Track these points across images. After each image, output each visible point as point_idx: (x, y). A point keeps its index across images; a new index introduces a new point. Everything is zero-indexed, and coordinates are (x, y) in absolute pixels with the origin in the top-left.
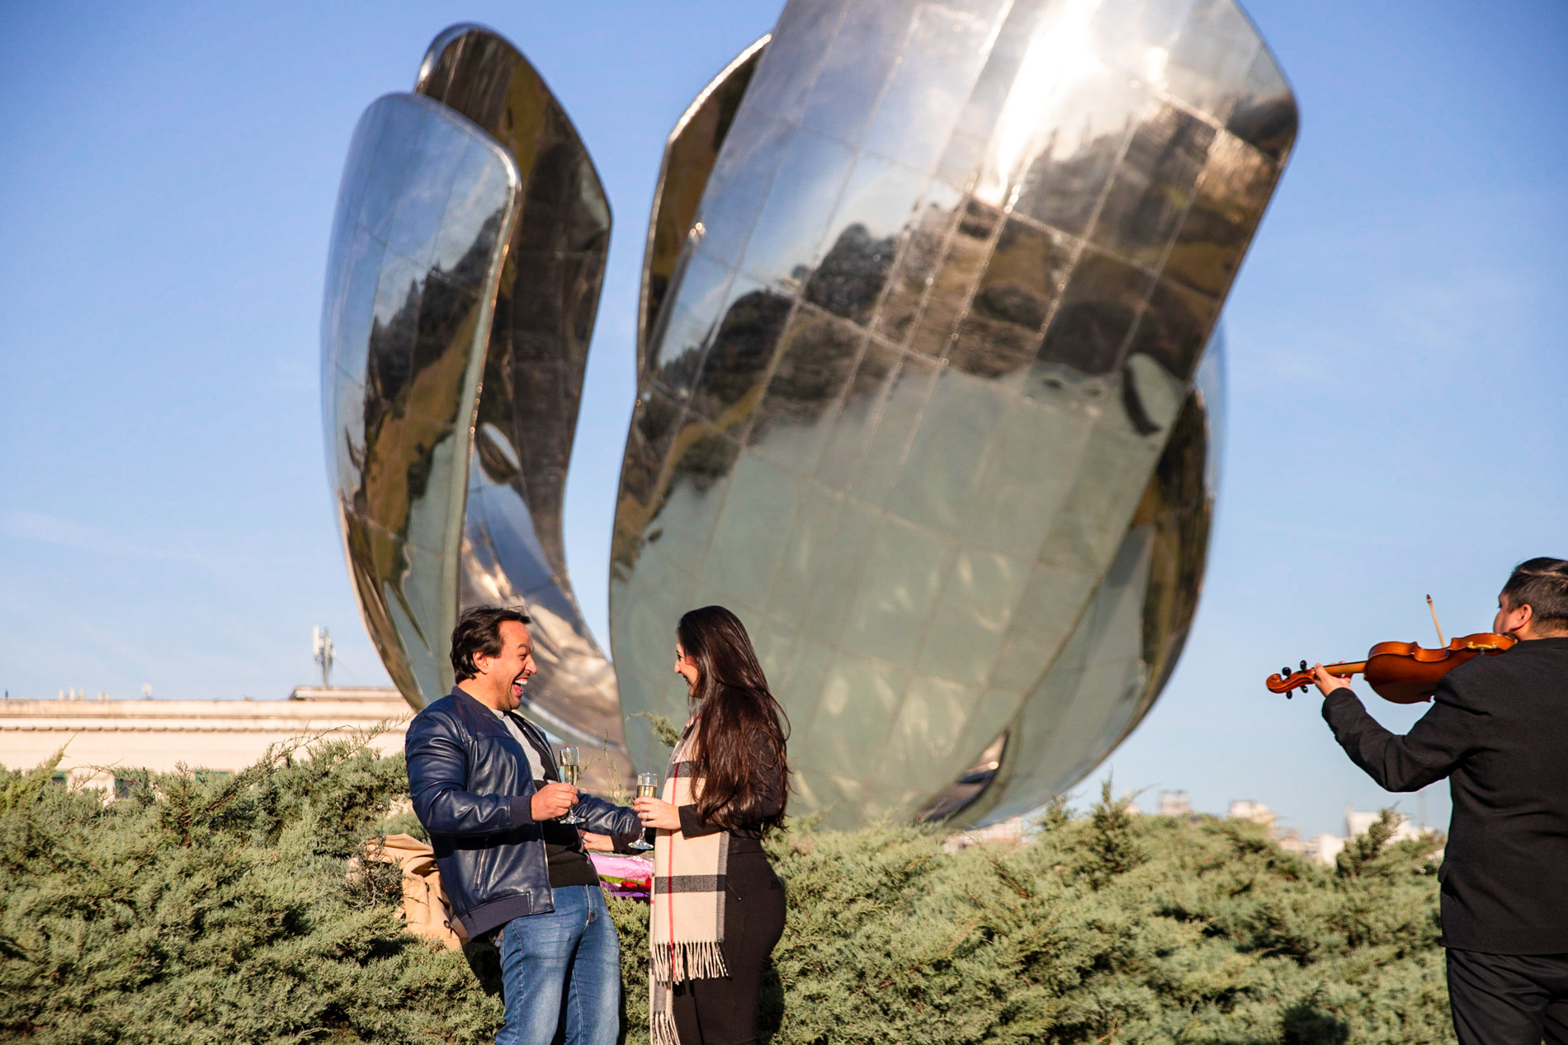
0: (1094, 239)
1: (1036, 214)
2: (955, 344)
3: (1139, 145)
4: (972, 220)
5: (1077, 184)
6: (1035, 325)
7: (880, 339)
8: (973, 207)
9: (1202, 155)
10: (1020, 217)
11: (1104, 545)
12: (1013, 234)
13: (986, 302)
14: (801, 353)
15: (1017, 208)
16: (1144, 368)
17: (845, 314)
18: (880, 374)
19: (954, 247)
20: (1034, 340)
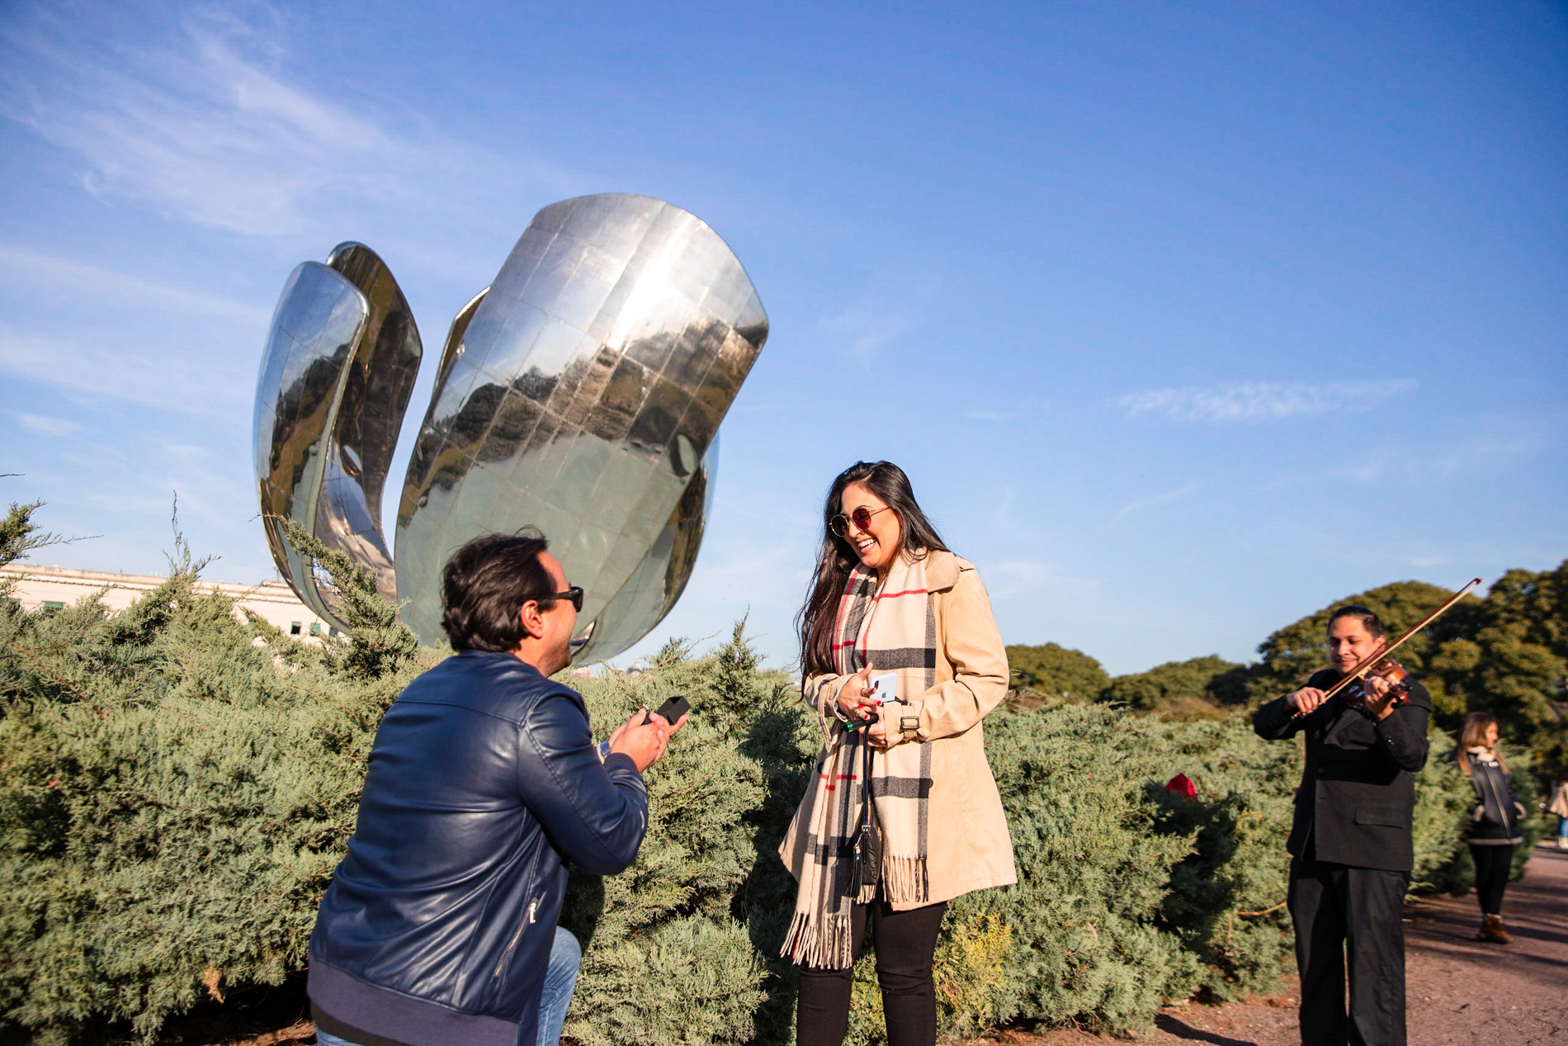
0: (664, 374)
1: (637, 357)
2: (589, 419)
3: (691, 332)
4: (604, 357)
5: (659, 345)
6: (631, 414)
7: (551, 411)
8: (606, 351)
9: (721, 339)
10: (628, 358)
11: (655, 530)
12: (625, 371)
13: (605, 399)
14: (509, 417)
15: (627, 353)
16: (683, 442)
17: (534, 398)
18: (550, 430)
19: (593, 369)
20: (630, 421)
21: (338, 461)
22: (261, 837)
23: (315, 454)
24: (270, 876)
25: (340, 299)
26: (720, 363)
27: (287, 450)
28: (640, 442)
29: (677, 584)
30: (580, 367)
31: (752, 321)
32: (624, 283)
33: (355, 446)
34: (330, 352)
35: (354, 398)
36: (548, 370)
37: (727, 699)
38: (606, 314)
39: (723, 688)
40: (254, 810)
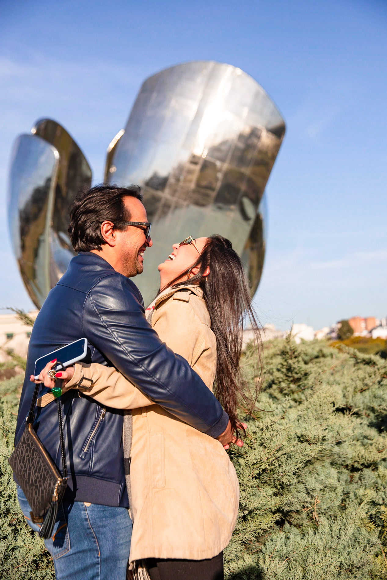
0: (229, 164)
1: (212, 157)
2: (190, 196)
3: (241, 137)
4: (193, 160)
5: (223, 148)
6: (213, 189)
7: (168, 196)
8: (194, 157)
9: (259, 137)
10: (207, 158)
12: (206, 165)
13: (198, 185)
15: (207, 155)
16: (246, 201)
17: (157, 189)
18: (169, 207)
19: (188, 168)
20: (213, 194)
21: (57, 242)
22: (10, 529)
23: (44, 241)
24: (17, 554)
25: (42, 152)
26: (261, 152)
27: (29, 241)
28: (220, 205)
29: (255, 282)
30: (180, 168)
31: (275, 123)
32: (198, 115)
33: (64, 231)
34: (41, 183)
35: (59, 206)
36: (163, 173)
37: (287, 376)
38: (191, 134)
39: (284, 370)
40: (4, 513)
